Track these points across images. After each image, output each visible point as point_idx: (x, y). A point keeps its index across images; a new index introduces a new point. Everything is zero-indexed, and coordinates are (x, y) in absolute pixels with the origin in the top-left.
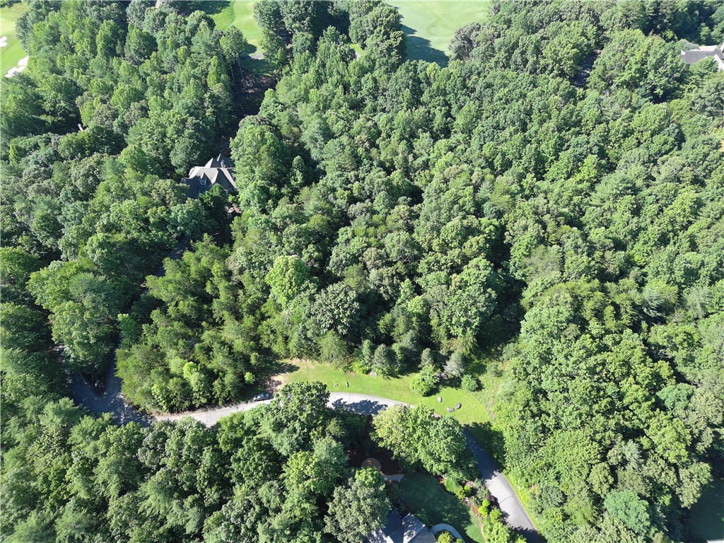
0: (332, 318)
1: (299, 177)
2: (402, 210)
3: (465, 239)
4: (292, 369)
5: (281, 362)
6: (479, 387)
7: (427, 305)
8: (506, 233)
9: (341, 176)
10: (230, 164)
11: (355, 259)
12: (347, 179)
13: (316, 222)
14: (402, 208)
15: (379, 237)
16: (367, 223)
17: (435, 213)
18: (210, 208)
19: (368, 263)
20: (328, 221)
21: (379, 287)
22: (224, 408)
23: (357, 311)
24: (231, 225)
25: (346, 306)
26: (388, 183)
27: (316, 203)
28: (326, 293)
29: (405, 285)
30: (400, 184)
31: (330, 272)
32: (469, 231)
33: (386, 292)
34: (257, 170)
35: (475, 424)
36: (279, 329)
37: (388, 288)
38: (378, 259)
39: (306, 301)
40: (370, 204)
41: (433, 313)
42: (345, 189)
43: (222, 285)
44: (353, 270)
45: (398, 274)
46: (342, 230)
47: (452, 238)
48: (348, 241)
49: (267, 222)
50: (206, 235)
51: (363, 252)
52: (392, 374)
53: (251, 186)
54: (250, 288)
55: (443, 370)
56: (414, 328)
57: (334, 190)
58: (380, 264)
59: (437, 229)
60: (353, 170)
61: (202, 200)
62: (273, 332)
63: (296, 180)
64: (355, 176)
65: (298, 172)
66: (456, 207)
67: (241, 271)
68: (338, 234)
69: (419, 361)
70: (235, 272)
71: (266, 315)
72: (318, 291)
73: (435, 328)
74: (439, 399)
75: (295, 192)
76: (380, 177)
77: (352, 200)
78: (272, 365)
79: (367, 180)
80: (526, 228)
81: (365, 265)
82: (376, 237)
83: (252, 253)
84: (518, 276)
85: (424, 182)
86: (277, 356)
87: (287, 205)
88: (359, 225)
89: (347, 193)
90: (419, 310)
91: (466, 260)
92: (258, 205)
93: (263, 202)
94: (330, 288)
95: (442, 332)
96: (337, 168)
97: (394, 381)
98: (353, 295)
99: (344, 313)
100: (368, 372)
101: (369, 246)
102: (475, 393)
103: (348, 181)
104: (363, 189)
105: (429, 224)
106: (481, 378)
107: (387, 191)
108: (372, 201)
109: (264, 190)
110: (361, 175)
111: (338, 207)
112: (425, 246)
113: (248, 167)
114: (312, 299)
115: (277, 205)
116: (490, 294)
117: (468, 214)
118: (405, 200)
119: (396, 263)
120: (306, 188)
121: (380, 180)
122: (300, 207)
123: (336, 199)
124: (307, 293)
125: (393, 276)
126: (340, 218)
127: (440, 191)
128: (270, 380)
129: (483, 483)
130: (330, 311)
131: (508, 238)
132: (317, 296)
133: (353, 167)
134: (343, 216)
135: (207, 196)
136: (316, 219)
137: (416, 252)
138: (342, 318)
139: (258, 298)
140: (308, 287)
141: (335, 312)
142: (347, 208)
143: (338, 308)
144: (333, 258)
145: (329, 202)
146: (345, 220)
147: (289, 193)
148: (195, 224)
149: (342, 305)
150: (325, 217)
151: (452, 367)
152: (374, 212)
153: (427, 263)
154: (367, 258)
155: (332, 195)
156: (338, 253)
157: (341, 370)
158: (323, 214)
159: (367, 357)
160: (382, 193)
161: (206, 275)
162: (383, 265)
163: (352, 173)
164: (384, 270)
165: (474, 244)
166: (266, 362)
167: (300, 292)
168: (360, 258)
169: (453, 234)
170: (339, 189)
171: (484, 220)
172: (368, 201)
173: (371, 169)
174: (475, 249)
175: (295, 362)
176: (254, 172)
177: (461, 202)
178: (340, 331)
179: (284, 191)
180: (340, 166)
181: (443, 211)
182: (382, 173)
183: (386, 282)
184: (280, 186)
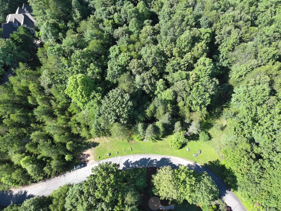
0: (115, 116)
1: (78, 14)
2: (148, 29)
3: (193, 45)
4: (95, 145)
5: (87, 141)
6: (210, 138)
7: (176, 94)
8: (216, 37)
9: (104, 10)
10: (30, 10)
11: (124, 69)
12: (109, 12)
13: (93, 45)
14: (148, 28)
15: (137, 51)
16: (127, 41)
17: (172, 29)
18: (21, 43)
19: (133, 71)
20: (102, 44)
21: (142, 86)
22: (56, 178)
23: (131, 107)
24: (37, 54)
25: (124, 106)
26: (137, 11)
27: (91, 31)
28: (108, 98)
29: (160, 83)
30: (144, 11)
31: (108, 81)
32: (195, 40)
33: (148, 89)
34: (47, 11)
35: (210, 162)
36: (82, 122)
37: (149, 86)
38: (139, 67)
39: (95, 105)
40: (126, 27)
41: (179, 98)
42: (109, 19)
43: (38, 98)
44: (124, 77)
45: (154, 75)
46: (111, 48)
47: (185, 46)
48: (117, 56)
49: (59, 50)
50: (20, 64)
51: (128, 63)
52: (158, 139)
53: (45, 24)
54: (58, 97)
55: (187, 131)
56: (169, 111)
57: (101, 21)
58: (141, 70)
59: (174, 41)
60: (112, 5)
61: (13, 39)
62: (79, 124)
63: (76, 17)
64: (114, 9)
65: (76, 11)
66: (184, 23)
67: (50, 86)
68: (109, 52)
69: (173, 129)
70: (46, 87)
71: (72, 113)
72: (103, 98)
73: (181, 108)
74: (187, 149)
75: (77, 25)
76: (130, 8)
77: (115, 26)
78: (82, 144)
79: (122, 11)
80: (229, 33)
81: (131, 72)
82: (135, 51)
83: (54, 74)
84: (224, 64)
85: (157, 8)
86: (84, 138)
87: (72, 36)
88: (122, 43)
89: (111, 21)
90: (170, 98)
91: (195, 60)
92: (53, 37)
93: (55, 35)
94: (110, 94)
95: (186, 110)
96: (101, 5)
97: (159, 142)
98: (127, 96)
99: (123, 111)
100: (142, 140)
101: (132, 58)
102: (208, 142)
103: (110, 14)
104: (121, 18)
105: (169, 38)
106: (210, 131)
107: (137, 17)
108: (128, 25)
109: (55, 26)
110: (118, 8)
111: (107, 32)
112: (168, 53)
113: (41, 11)
114: (99, 103)
115: (66, 36)
116: (215, 83)
117: (192, 27)
118: (148, 22)
119: (151, 68)
120: (83, 22)
121: (130, 10)
122: (81, 36)
123: (104, 26)
124: (95, 100)
125: (151, 77)
126: (109, 40)
127: (171, 14)
128: (82, 154)
129: (222, 200)
130: (113, 111)
131: (218, 40)
132: (103, 101)
133: (112, 3)
134: (111, 38)
135: (15, 35)
136: (93, 44)
137: (163, 59)
138: (122, 114)
139: (64, 103)
140: (95, 96)
141: (117, 111)
142: (113, 32)
143: (118, 108)
144: (109, 71)
145: (100, 30)
146: (113, 41)
147: (73, 26)
148: (11, 56)
149: (121, 106)
150: (99, 41)
151: (193, 129)
152: (130, 33)
153: (172, 66)
154: (132, 67)
155: (101, 24)
156: (112, 67)
157: (126, 141)
158: (97, 39)
159: (141, 133)
160: (134, 19)
161: (26, 91)
162: (143, 70)
163: (112, 7)
164: (144, 75)
165: (200, 48)
166: (78, 143)
167: (90, 100)
168: (127, 68)
169: (186, 43)
170: (105, 20)
171: (203, 30)
172: (125, 25)
173: (123, 3)
174: (200, 51)
175: (96, 140)
176: (45, 13)
177: (186, 19)
178: (122, 122)
179: (69, 25)
180: (103, 3)
181: (176, 27)
182: (131, 5)
183: (147, 83)
184: (66, 22)
